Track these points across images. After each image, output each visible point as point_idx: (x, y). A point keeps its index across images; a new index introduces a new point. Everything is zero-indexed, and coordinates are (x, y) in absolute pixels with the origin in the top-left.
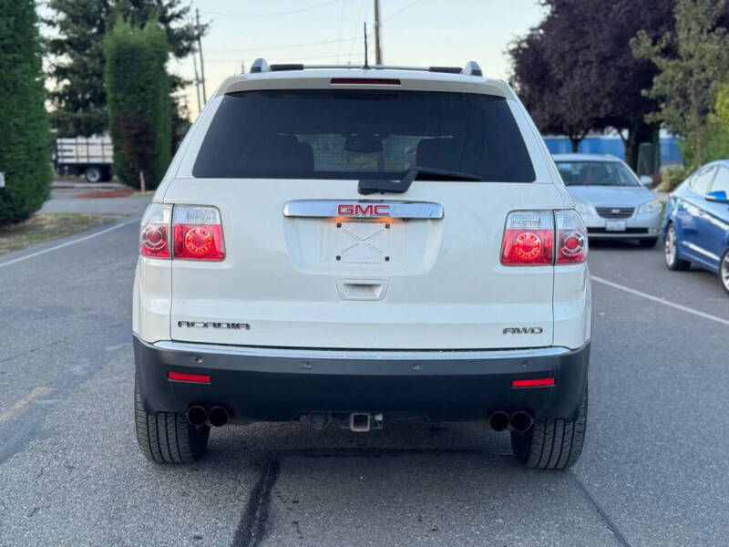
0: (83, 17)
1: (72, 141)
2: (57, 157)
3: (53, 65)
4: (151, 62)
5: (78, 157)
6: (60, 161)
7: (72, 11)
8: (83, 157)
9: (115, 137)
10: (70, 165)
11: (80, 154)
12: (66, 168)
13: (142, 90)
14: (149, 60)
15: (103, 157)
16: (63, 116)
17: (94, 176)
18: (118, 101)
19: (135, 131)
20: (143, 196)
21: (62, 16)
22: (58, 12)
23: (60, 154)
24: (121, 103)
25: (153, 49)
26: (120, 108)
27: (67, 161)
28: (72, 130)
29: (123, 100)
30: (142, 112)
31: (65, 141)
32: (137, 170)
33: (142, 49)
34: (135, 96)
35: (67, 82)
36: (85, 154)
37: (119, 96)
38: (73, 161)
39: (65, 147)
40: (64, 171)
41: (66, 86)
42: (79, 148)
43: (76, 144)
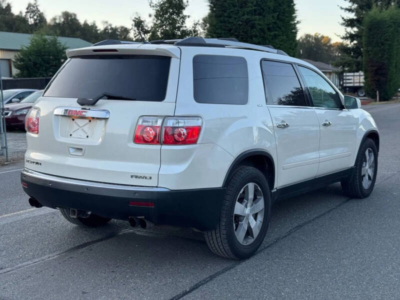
0: (366, 6)
1: (352, 74)
2: (343, 83)
3: (348, 33)
4: (389, 28)
5: (354, 83)
6: (344, 85)
7: (360, 3)
8: (357, 83)
9: (366, 72)
10: (349, 87)
11: (355, 81)
12: (347, 89)
13: (383, 44)
14: (388, 27)
15: (360, 83)
16: (350, 61)
17: (362, 93)
18: (369, 51)
19: (375, 68)
20: (378, 104)
21: (355, 6)
22: (354, 3)
23: (345, 81)
24: (370, 53)
25: (392, 21)
26: (369, 55)
27: (348, 85)
28: (355, 68)
29: (371, 51)
30: (382, 57)
31: (348, 74)
32: (375, 90)
33: (385, 21)
34: (378, 48)
35: (355, 42)
36: (358, 81)
37: (370, 48)
38: (352, 85)
39: (348, 78)
40: (346, 90)
41: (354, 44)
42: (355, 78)
43: (353, 76)
